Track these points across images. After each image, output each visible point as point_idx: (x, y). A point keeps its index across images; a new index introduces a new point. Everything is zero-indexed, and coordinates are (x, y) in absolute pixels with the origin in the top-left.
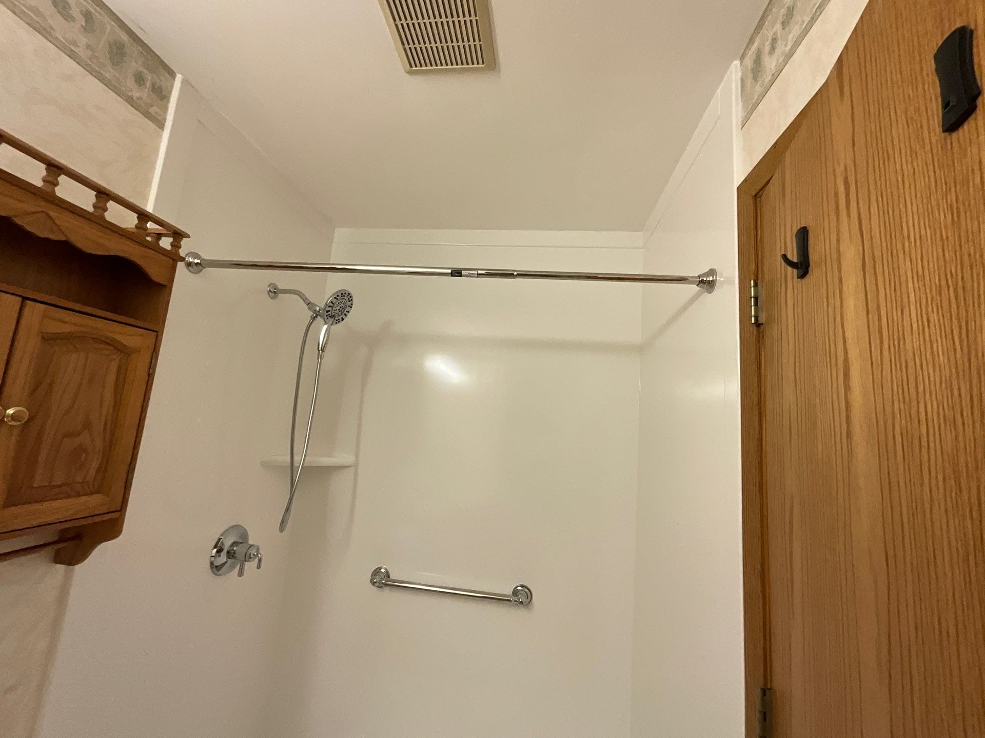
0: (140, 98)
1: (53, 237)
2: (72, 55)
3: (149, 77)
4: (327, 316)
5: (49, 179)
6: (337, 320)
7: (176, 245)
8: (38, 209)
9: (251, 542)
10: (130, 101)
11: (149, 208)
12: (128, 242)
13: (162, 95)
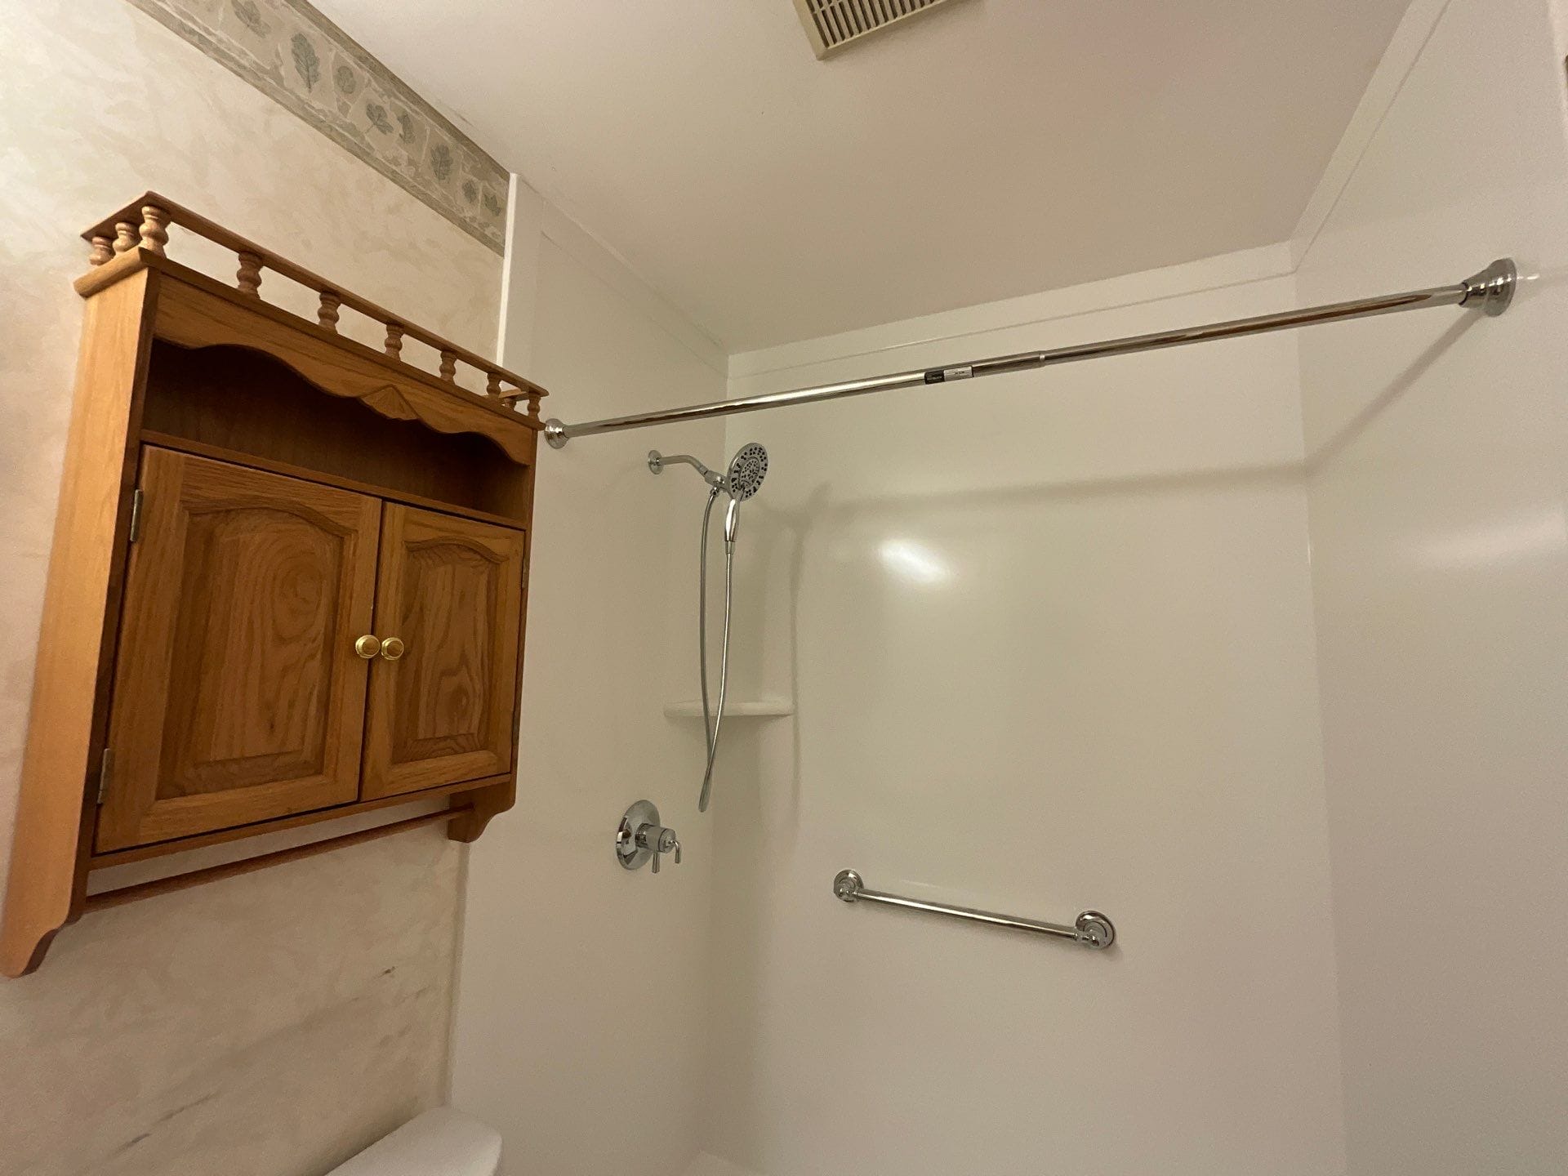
0: (473, 219)
1: (404, 417)
2: (395, 178)
3: (480, 186)
4: (733, 486)
5: (392, 342)
6: (747, 492)
7: (534, 409)
8: (384, 383)
9: (663, 825)
10: (464, 225)
11: (499, 362)
12: (480, 412)
13: (496, 207)
